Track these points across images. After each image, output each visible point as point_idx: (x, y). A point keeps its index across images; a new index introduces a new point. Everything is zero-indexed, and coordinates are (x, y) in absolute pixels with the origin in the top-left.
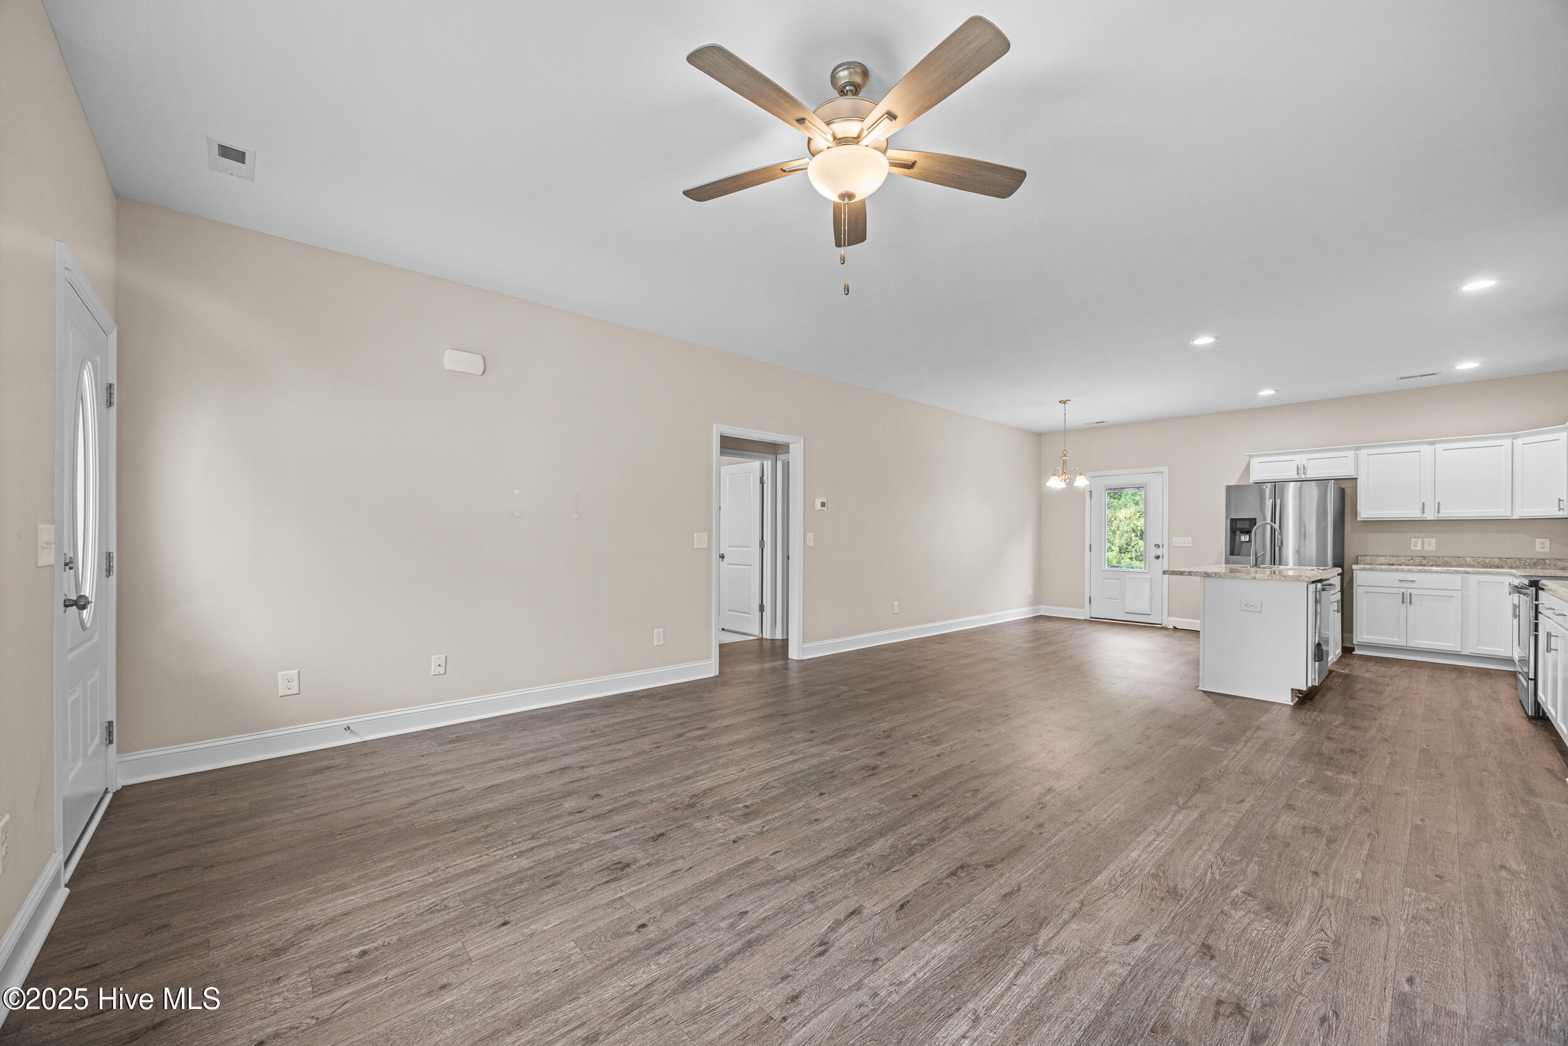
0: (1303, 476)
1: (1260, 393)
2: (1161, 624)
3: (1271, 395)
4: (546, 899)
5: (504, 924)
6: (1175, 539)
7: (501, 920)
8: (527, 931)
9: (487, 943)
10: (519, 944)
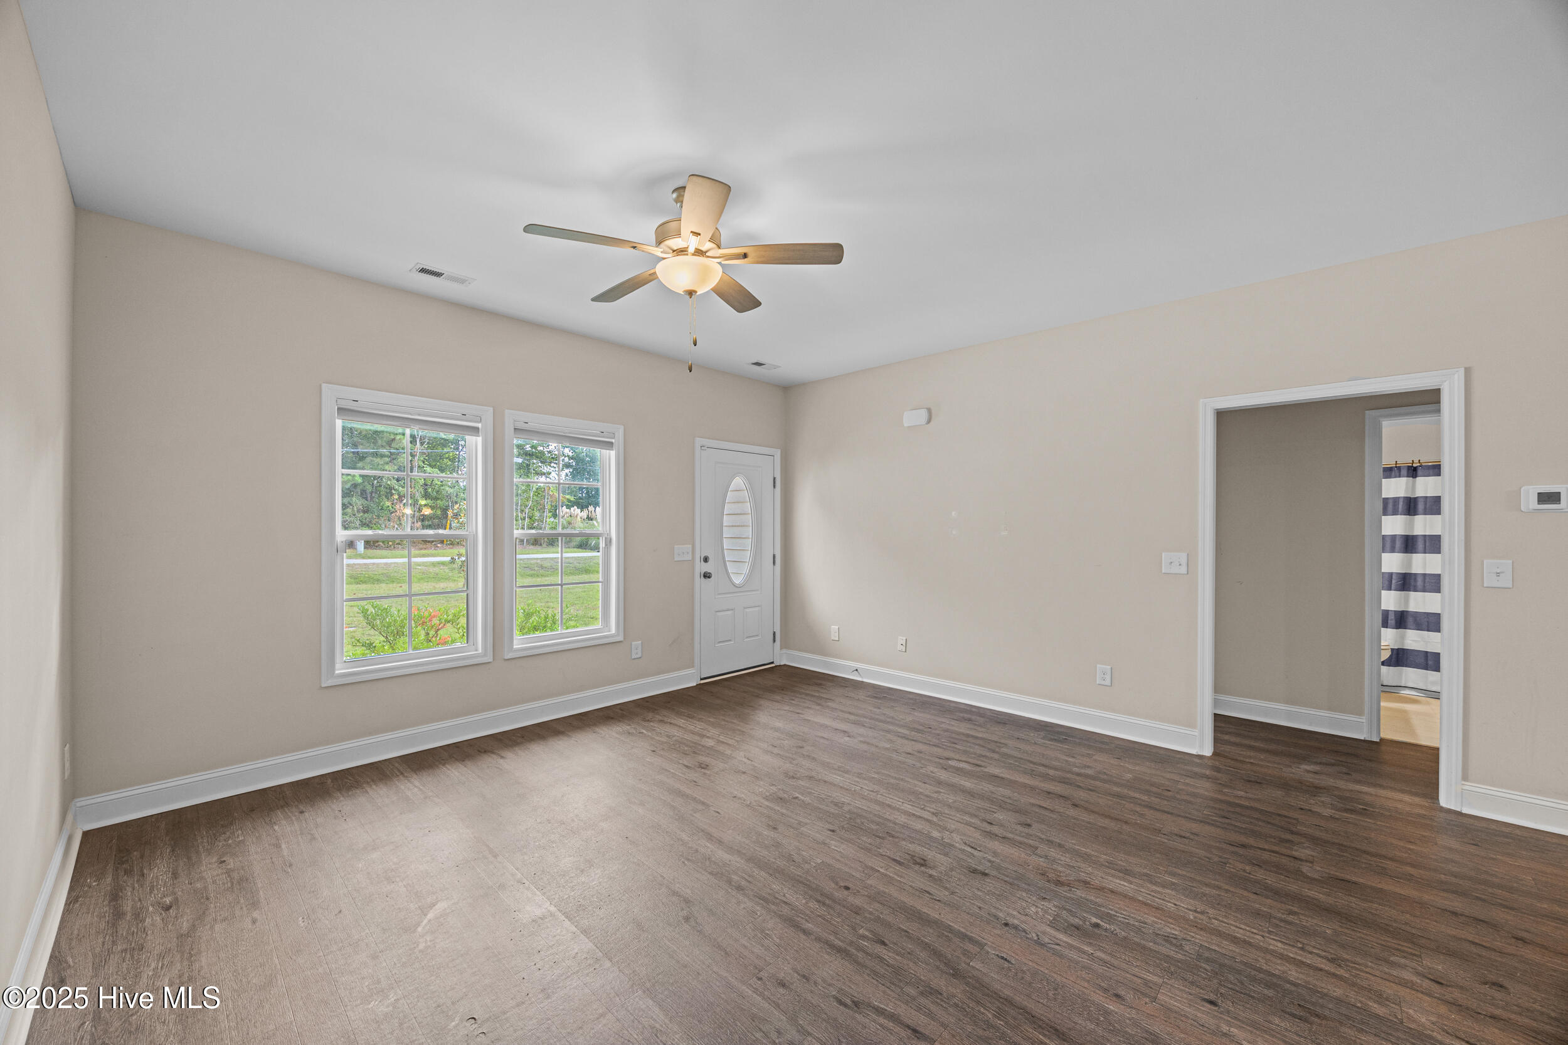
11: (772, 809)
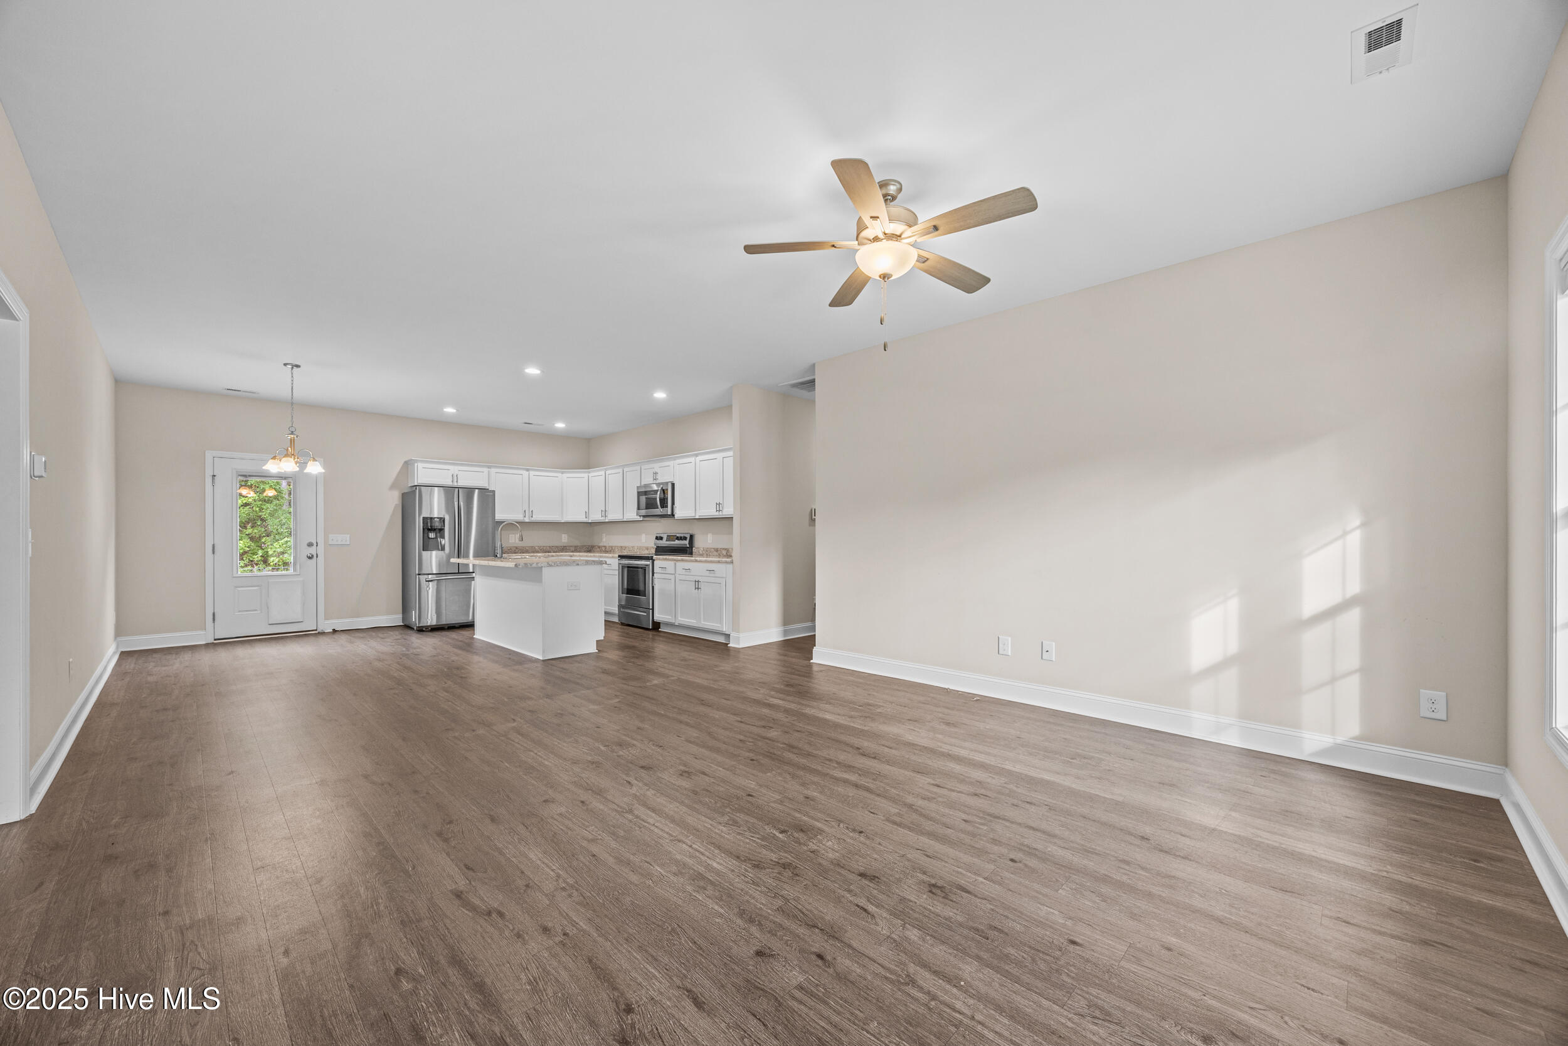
0: (456, 484)
1: (445, 410)
2: (316, 630)
3: (453, 413)
4: (1018, 926)
5: (1073, 942)
6: (331, 536)
7: (1071, 947)
8: (1069, 923)
9: (1105, 944)
10: (1087, 922)
11: (813, 818)
